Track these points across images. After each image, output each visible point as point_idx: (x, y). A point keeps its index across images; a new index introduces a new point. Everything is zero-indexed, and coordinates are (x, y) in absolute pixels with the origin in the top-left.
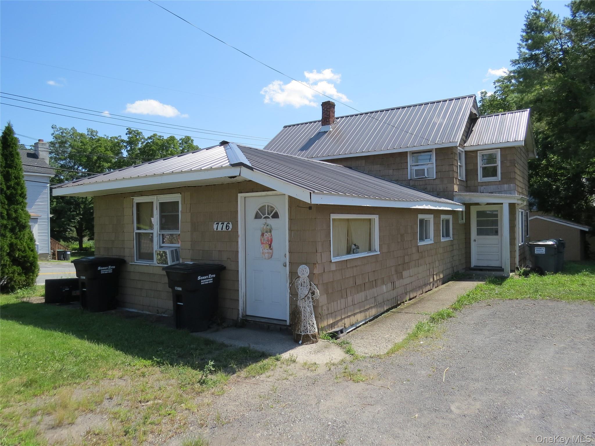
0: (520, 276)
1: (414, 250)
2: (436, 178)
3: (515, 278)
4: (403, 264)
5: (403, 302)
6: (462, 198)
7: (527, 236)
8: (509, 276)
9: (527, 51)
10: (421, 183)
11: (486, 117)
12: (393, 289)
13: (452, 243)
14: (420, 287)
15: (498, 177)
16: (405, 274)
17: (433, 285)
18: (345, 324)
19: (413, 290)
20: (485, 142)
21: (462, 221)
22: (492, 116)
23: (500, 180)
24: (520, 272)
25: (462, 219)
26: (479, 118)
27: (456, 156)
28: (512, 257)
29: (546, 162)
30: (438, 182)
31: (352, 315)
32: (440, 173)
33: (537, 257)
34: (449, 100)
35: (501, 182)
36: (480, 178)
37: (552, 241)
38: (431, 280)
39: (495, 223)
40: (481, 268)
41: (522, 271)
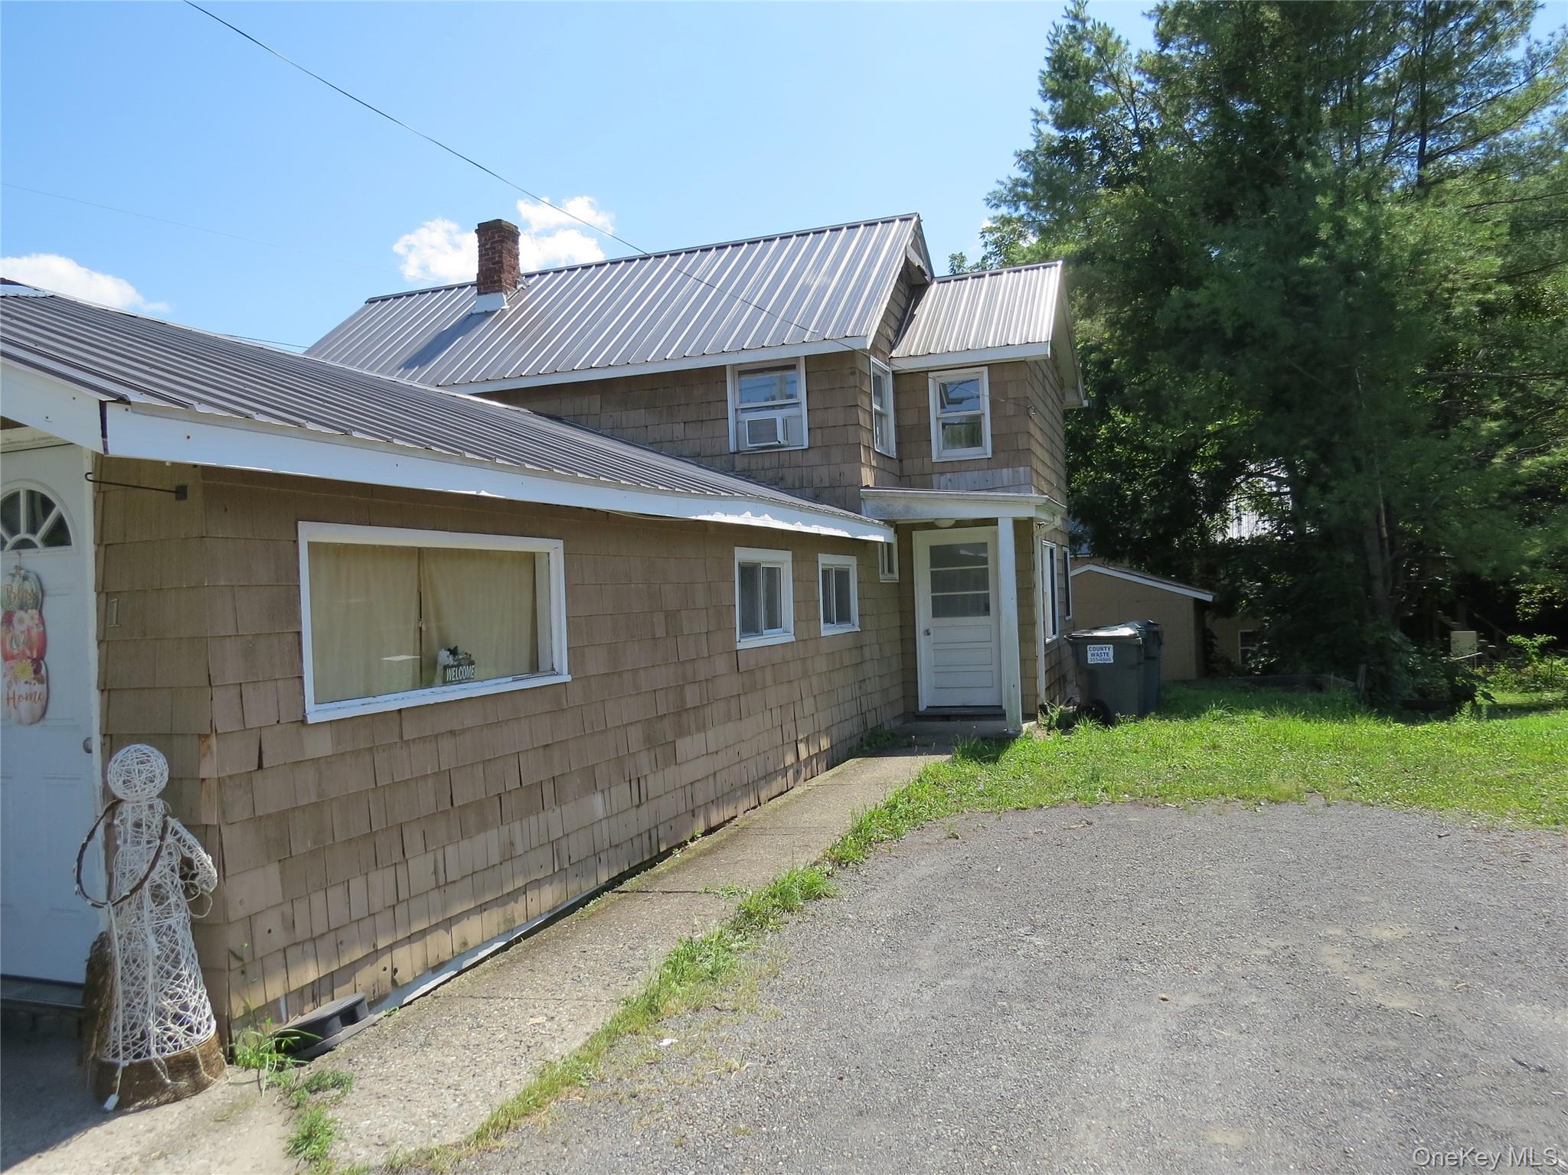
0: (1048, 730)
1: (721, 665)
2: (809, 448)
3: (1035, 736)
4: (678, 714)
5: (682, 845)
6: (884, 504)
7: (1067, 618)
8: (1020, 731)
9: (1056, 133)
10: (767, 465)
11: (949, 281)
12: (636, 801)
13: (857, 643)
14: (751, 786)
15: (985, 448)
16: (686, 746)
17: (798, 773)
18: (395, 971)
19: (718, 801)
20: (948, 346)
21: (890, 576)
22: (966, 279)
23: (990, 455)
24: (1051, 718)
25: (890, 570)
26: (932, 283)
27: (866, 382)
28: (1027, 675)
29: (1108, 433)
30: (814, 457)
31: (437, 926)
32: (819, 431)
33: (1092, 674)
34: (848, 228)
35: (992, 463)
36: (939, 450)
37: (1131, 627)
38: (790, 759)
39: (981, 580)
40: (947, 712)
41: (1055, 715)
